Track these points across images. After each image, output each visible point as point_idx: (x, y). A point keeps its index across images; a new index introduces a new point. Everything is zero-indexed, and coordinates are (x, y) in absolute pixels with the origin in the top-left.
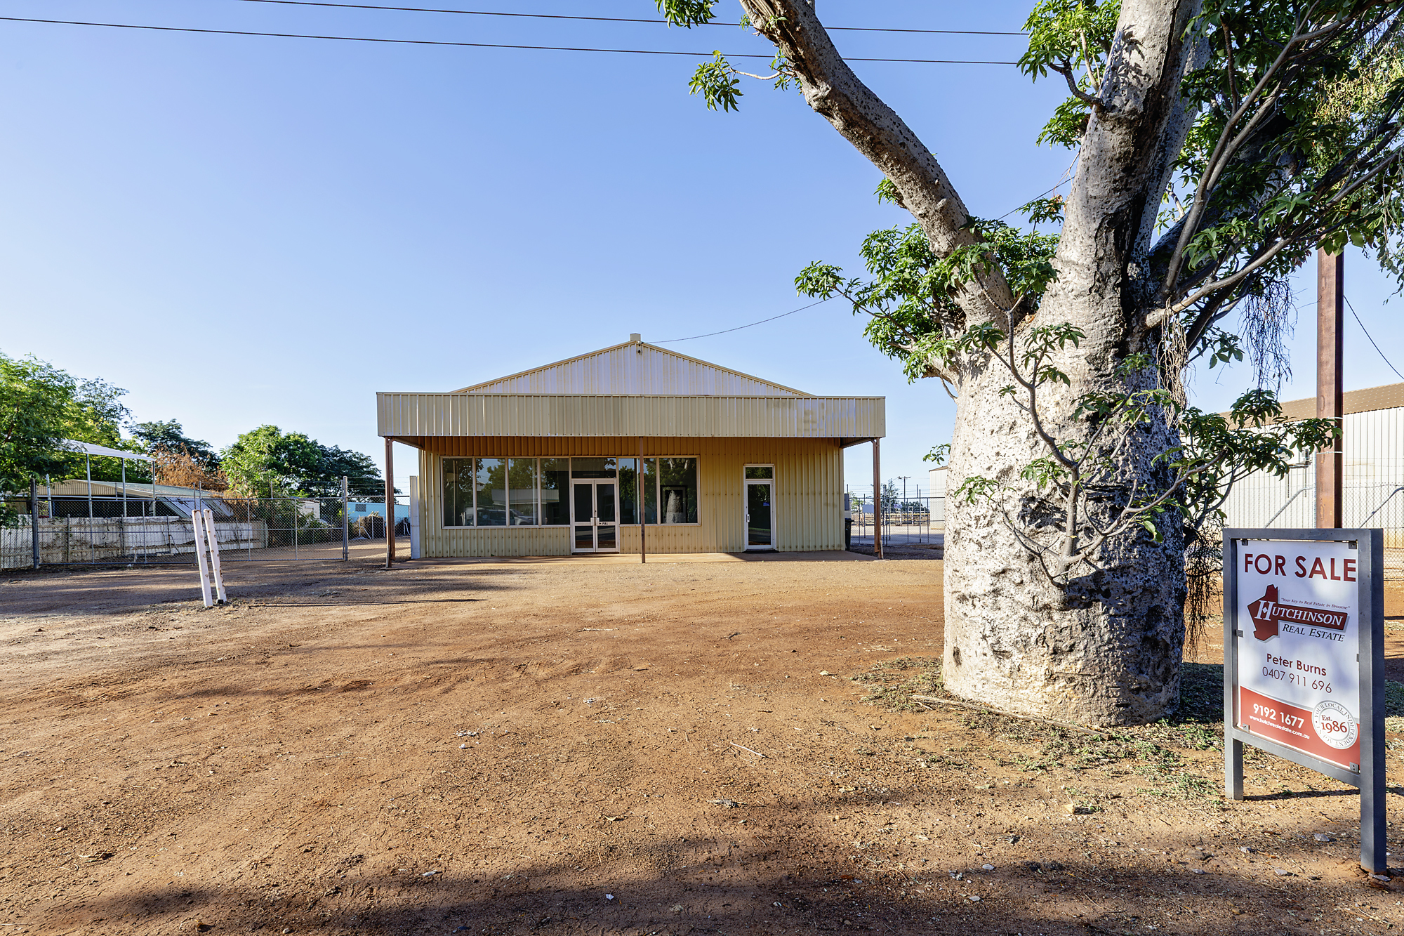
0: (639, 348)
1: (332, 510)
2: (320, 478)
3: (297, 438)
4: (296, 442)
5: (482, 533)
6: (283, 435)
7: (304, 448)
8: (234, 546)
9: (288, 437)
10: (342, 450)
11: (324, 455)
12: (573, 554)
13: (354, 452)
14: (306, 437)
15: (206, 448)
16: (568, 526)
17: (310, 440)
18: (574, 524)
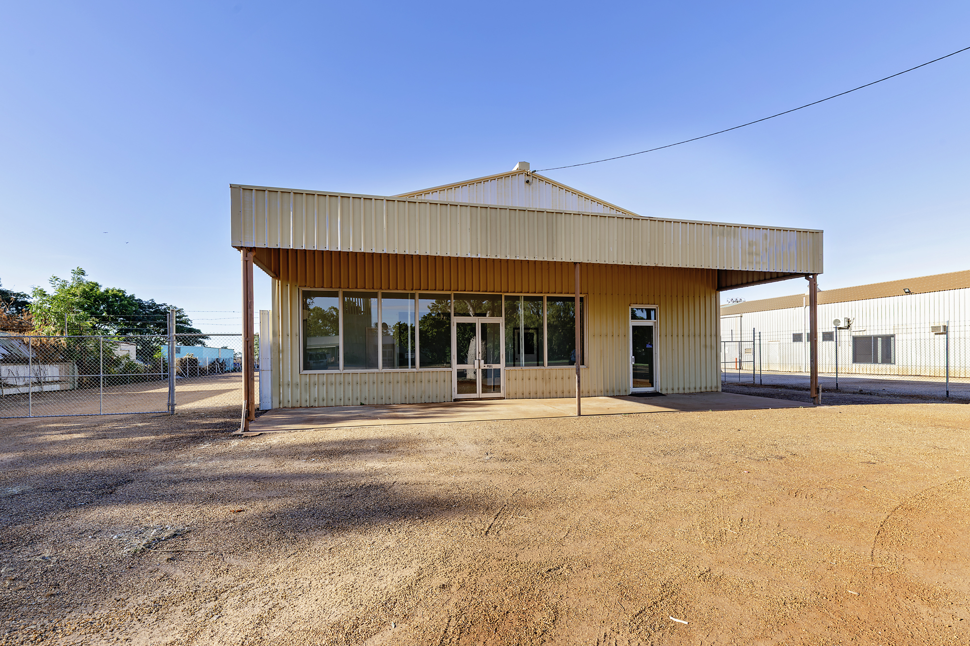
0: (527, 178)
1: (146, 352)
2: (137, 326)
3: (115, 292)
4: (115, 296)
5: (349, 378)
6: (102, 290)
7: (122, 300)
8: (36, 389)
9: (107, 291)
10: (157, 303)
11: (141, 307)
12: (455, 400)
13: (168, 305)
14: (124, 292)
15: (26, 299)
16: (450, 369)
17: (128, 294)
18: (456, 367)
